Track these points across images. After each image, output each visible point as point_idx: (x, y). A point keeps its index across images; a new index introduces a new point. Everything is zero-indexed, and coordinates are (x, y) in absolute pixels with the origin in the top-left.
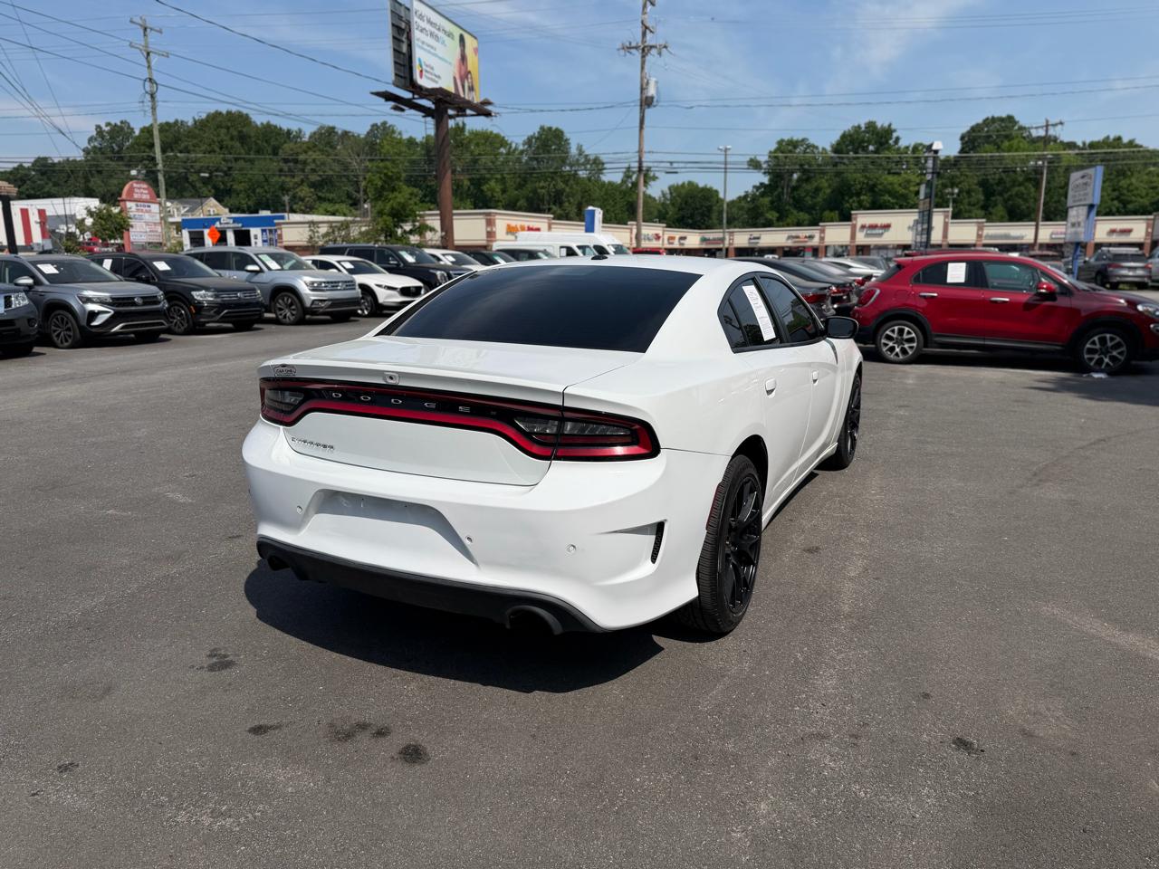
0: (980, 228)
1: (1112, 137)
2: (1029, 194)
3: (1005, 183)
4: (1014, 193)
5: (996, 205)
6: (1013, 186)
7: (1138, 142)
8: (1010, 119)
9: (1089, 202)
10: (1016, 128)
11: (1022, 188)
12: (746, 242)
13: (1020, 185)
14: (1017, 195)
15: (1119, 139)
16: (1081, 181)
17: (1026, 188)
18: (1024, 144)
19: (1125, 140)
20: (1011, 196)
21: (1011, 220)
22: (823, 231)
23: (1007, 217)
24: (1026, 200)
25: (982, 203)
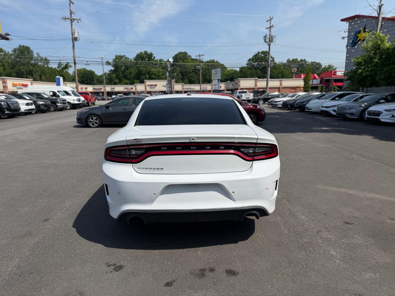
0: (183, 86)
1: (212, 60)
2: (194, 76)
3: (187, 72)
4: (190, 75)
5: (185, 79)
6: (189, 73)
7: (219, 61)
8: (186, 53)
9: (218, 78)
10: (188, 56)
11: (192, 74)
12: (110, 89)
13: (191, 73)
14: (190, 76)
15: (214, 60)
16: (215, 72)
17: (193, 74)
18: (190, 61)
19: (215, 61)
20: (189, 76)
21: (190, 84)
22: (136, 87)
23: (189, 83)
24: (193, 78)
25: (181, 78)
